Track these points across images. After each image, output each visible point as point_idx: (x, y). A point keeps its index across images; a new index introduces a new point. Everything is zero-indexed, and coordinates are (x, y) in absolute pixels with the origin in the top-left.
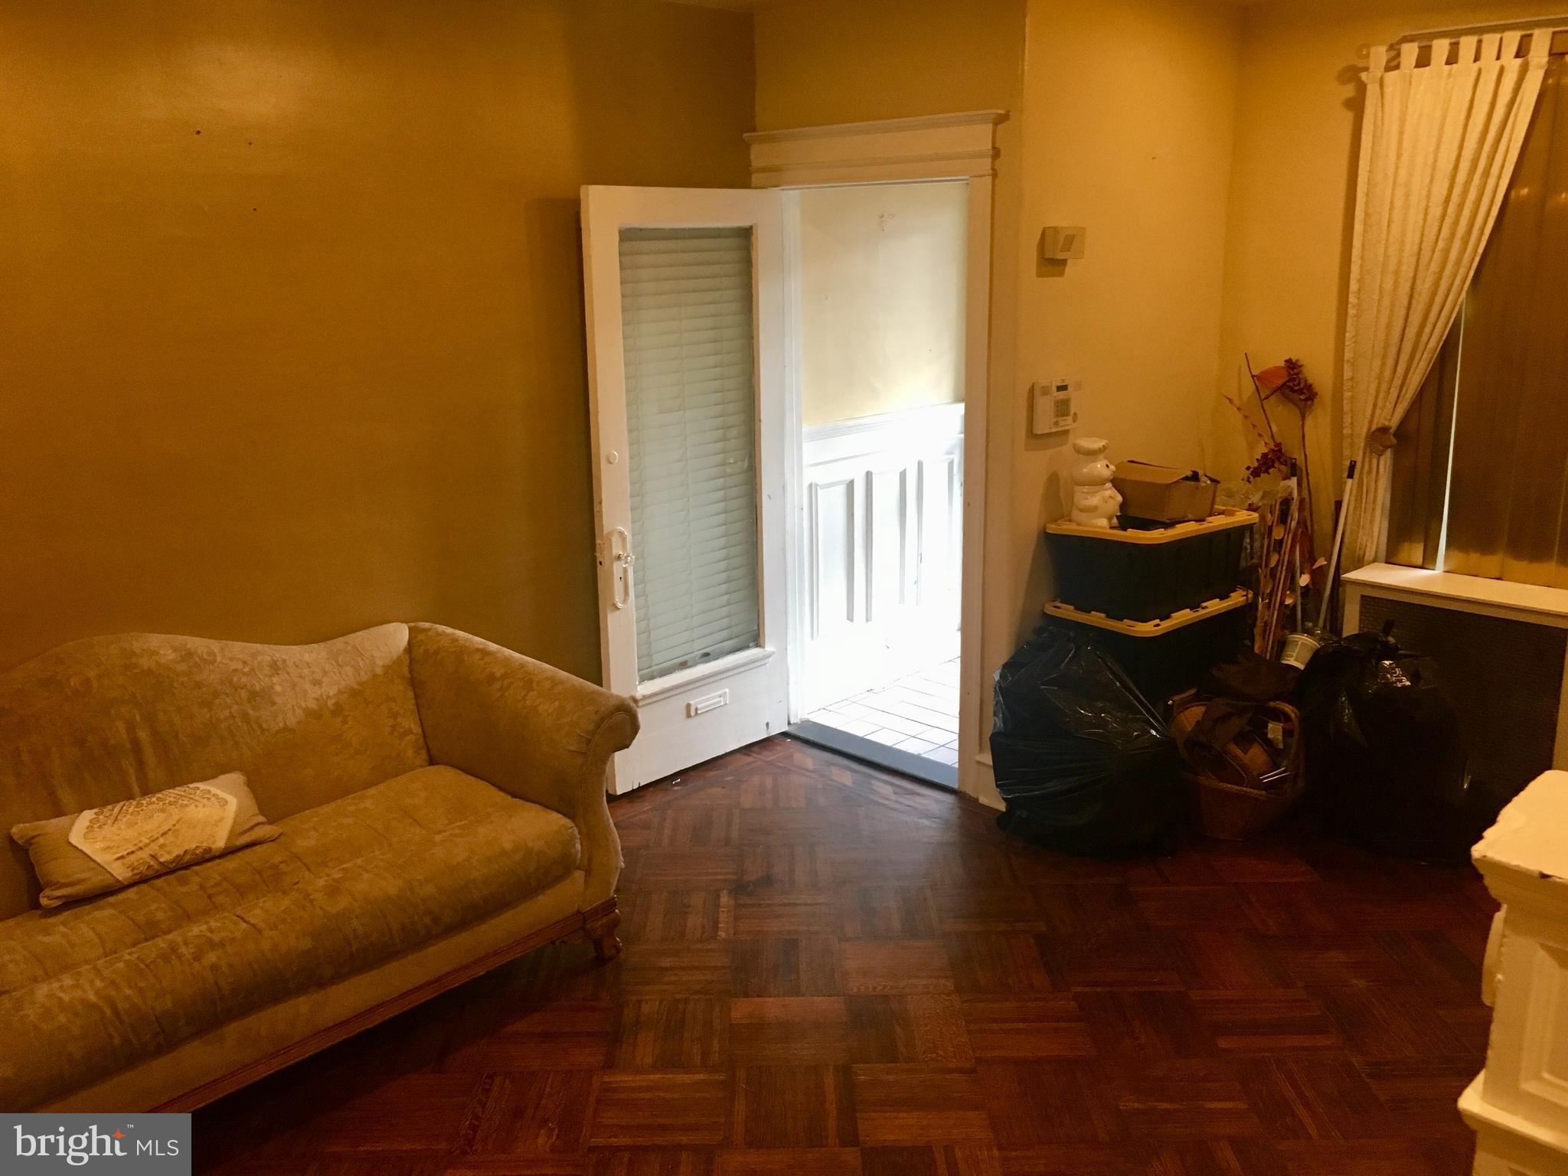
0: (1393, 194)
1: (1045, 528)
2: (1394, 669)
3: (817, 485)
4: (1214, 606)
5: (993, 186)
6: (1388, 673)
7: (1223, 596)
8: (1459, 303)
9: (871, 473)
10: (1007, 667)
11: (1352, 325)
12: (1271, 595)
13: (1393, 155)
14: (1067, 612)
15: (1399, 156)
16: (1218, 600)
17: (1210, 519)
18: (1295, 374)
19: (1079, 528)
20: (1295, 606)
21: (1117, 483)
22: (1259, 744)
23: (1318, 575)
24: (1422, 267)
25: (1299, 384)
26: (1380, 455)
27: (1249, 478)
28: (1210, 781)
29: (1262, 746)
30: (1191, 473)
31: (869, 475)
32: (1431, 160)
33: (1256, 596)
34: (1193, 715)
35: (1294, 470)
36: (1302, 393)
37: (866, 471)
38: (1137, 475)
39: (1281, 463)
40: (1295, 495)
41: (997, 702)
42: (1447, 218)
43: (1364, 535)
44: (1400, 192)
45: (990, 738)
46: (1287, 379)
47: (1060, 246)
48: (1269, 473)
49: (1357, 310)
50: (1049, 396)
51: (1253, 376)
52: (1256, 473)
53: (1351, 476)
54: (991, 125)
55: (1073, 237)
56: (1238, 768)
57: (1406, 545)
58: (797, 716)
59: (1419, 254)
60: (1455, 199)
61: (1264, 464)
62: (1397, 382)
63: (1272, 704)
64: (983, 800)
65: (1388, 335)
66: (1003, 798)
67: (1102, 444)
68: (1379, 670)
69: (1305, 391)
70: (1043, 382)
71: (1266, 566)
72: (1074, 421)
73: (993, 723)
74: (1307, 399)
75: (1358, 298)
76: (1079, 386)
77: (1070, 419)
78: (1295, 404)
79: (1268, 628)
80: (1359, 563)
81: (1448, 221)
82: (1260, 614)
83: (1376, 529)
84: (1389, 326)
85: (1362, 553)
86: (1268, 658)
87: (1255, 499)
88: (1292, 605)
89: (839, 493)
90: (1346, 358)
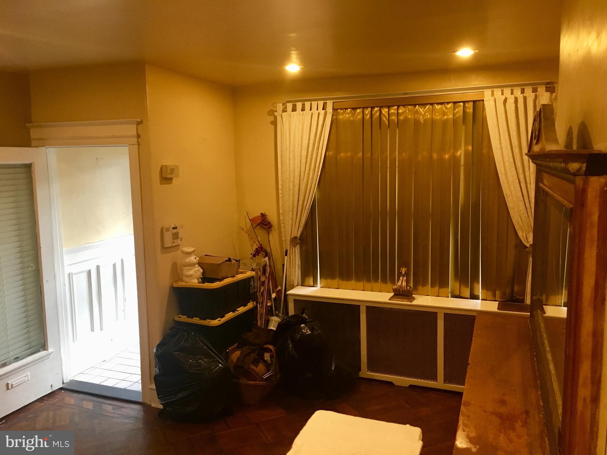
0: (289, 155)
1: (172, 285)
2: (305, 328)
3: (72, 273)
4: (242, 310)
5: (139, 148)
6: (303, 329)
7: (245, 305)
8: (315, 191)
9: (99, 266)
10: (159, 346)
11: (281, 200)
12: (262, 303)
13: (288, 141)
14: (184, 319)
15: (290, 141)
16: (243, 307)
17: (236, 276)
18: (264, 218)
19: (186, 284)
20: (272, 305)
21: (200, 264)
22: (262, 363)
23: (279, 293)
24: (301, 180)
25: (266, 222)
26: (295, 247)
27: (252, 258)
28: (244, 381)
29: (263, 364)
30: (228, 259)
31: (98, 267)
32: (300, 144)
33: (257, 303)
34: (236, 355)
35: (267, 254)
36: (267, 225)
37: (97, 265)
38: (208, 261)
39: (262, 252)
40: (268, 264)
41: (156, 362)
42: (307, 163)
43: (293, 276)
44: (292, 154)
45: (154, 378)
46: (262, 220)
47: (169, 173)
48: (259, 256)
49: (283, 195)
50: (169, 232)
51: (250, 220)
52: (254, 256)
53: (286, 255)
54: (136, 125)
55: (174, 169)
56: (255, 374)
57: (307, 278)
58: (67, 379)
59: (300, 176)
60: (309, 157)
61: (257, 252)
62: (298, 220)
63: (265, 346)
64: (153, 405)
65: (293, 204)
66: (161, 403)
67: (193, 250)
68: (301, 329)
69: (268, 225)
70: (167, 226)
71: (260, 292)
72: (181, 241)
73: (156, 371)
74: (269, 228)
75: (282, 191)
76: (182, 226)
77: (179, 240)
78: (266, 230)
79: (262, 315)
80: (292, 287)
81: (308, 164)
82: (259, 310)
83: (296, 274)
84: (293, 201)
85: (293, 283)
86: (263, 327)
87: (254, 266)
88: (270, 306)
89: (84, 276)
90: (280, 212)
